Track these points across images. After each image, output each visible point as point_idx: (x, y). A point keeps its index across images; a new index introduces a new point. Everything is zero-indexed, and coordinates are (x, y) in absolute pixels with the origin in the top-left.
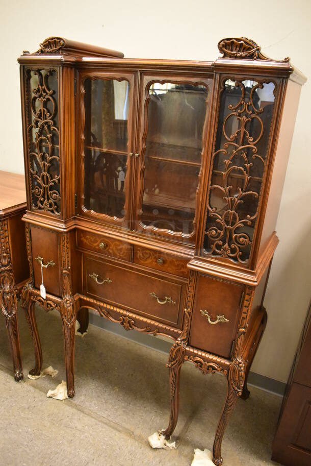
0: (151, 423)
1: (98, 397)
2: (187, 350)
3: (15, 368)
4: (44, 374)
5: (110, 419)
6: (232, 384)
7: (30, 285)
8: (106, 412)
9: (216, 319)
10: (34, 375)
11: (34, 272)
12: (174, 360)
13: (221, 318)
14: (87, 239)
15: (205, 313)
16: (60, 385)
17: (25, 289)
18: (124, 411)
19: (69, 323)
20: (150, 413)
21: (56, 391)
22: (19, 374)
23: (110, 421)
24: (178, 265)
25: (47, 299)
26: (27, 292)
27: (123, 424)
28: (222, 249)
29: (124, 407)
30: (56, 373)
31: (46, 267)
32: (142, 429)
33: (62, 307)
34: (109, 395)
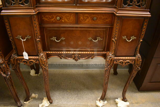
0: (91, 98)
1: (63, 97)
2: (115, 59)
3: (16, 102)
4: (32, 98)
5: (75, 104)
6: (136, 66)
7: (15, 55)
8: (71, 102)
9: (131, 38)
10: (28, 101)
11: (16, 46)
12: (109, 65)
13: (133, 38)
14: (47, 17)
15: (124, 37)
16: (43, 100)
17: (12, 59)
18: (78, 98)
19: (46, 68)
20: (88, 94)
21: (43, 104)
22: (20, 104)
23: (75, 105)
24: (104, 19)
25: (29, 59)
26: (14, 59)
27: (81, 104)
28: (133, 2)
29: (77, 97)
30: (37, 96)
31: (25, 40)
32: (90, 102)
33: (40, 60)
34: (67, 95)
